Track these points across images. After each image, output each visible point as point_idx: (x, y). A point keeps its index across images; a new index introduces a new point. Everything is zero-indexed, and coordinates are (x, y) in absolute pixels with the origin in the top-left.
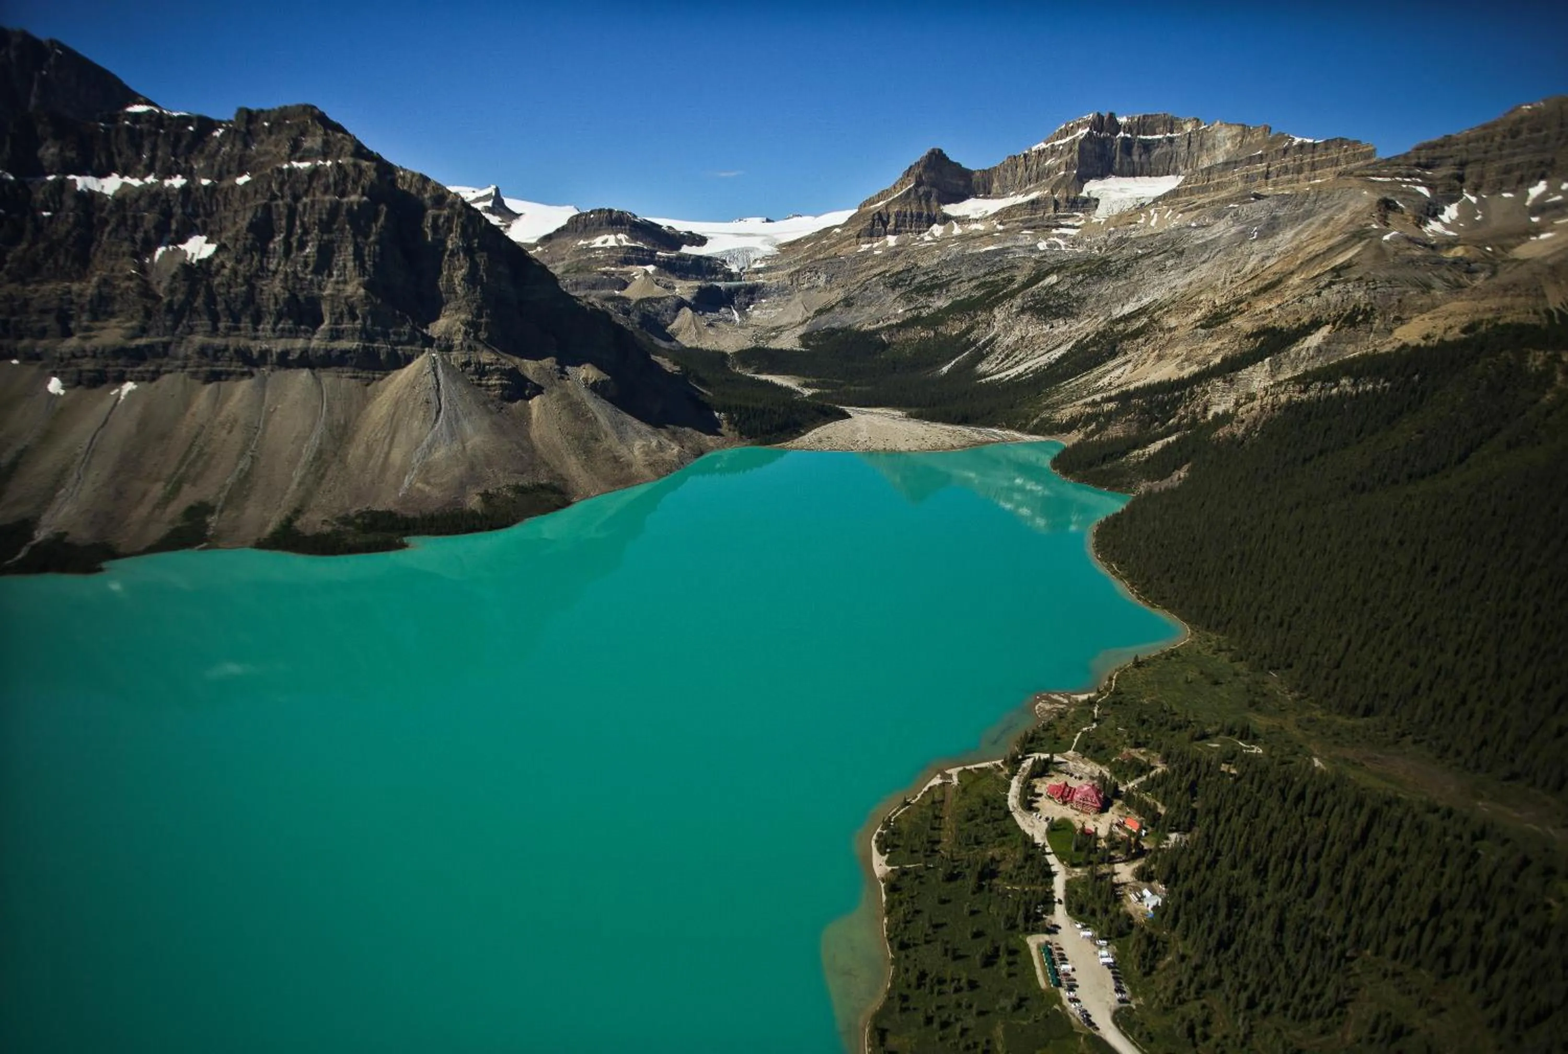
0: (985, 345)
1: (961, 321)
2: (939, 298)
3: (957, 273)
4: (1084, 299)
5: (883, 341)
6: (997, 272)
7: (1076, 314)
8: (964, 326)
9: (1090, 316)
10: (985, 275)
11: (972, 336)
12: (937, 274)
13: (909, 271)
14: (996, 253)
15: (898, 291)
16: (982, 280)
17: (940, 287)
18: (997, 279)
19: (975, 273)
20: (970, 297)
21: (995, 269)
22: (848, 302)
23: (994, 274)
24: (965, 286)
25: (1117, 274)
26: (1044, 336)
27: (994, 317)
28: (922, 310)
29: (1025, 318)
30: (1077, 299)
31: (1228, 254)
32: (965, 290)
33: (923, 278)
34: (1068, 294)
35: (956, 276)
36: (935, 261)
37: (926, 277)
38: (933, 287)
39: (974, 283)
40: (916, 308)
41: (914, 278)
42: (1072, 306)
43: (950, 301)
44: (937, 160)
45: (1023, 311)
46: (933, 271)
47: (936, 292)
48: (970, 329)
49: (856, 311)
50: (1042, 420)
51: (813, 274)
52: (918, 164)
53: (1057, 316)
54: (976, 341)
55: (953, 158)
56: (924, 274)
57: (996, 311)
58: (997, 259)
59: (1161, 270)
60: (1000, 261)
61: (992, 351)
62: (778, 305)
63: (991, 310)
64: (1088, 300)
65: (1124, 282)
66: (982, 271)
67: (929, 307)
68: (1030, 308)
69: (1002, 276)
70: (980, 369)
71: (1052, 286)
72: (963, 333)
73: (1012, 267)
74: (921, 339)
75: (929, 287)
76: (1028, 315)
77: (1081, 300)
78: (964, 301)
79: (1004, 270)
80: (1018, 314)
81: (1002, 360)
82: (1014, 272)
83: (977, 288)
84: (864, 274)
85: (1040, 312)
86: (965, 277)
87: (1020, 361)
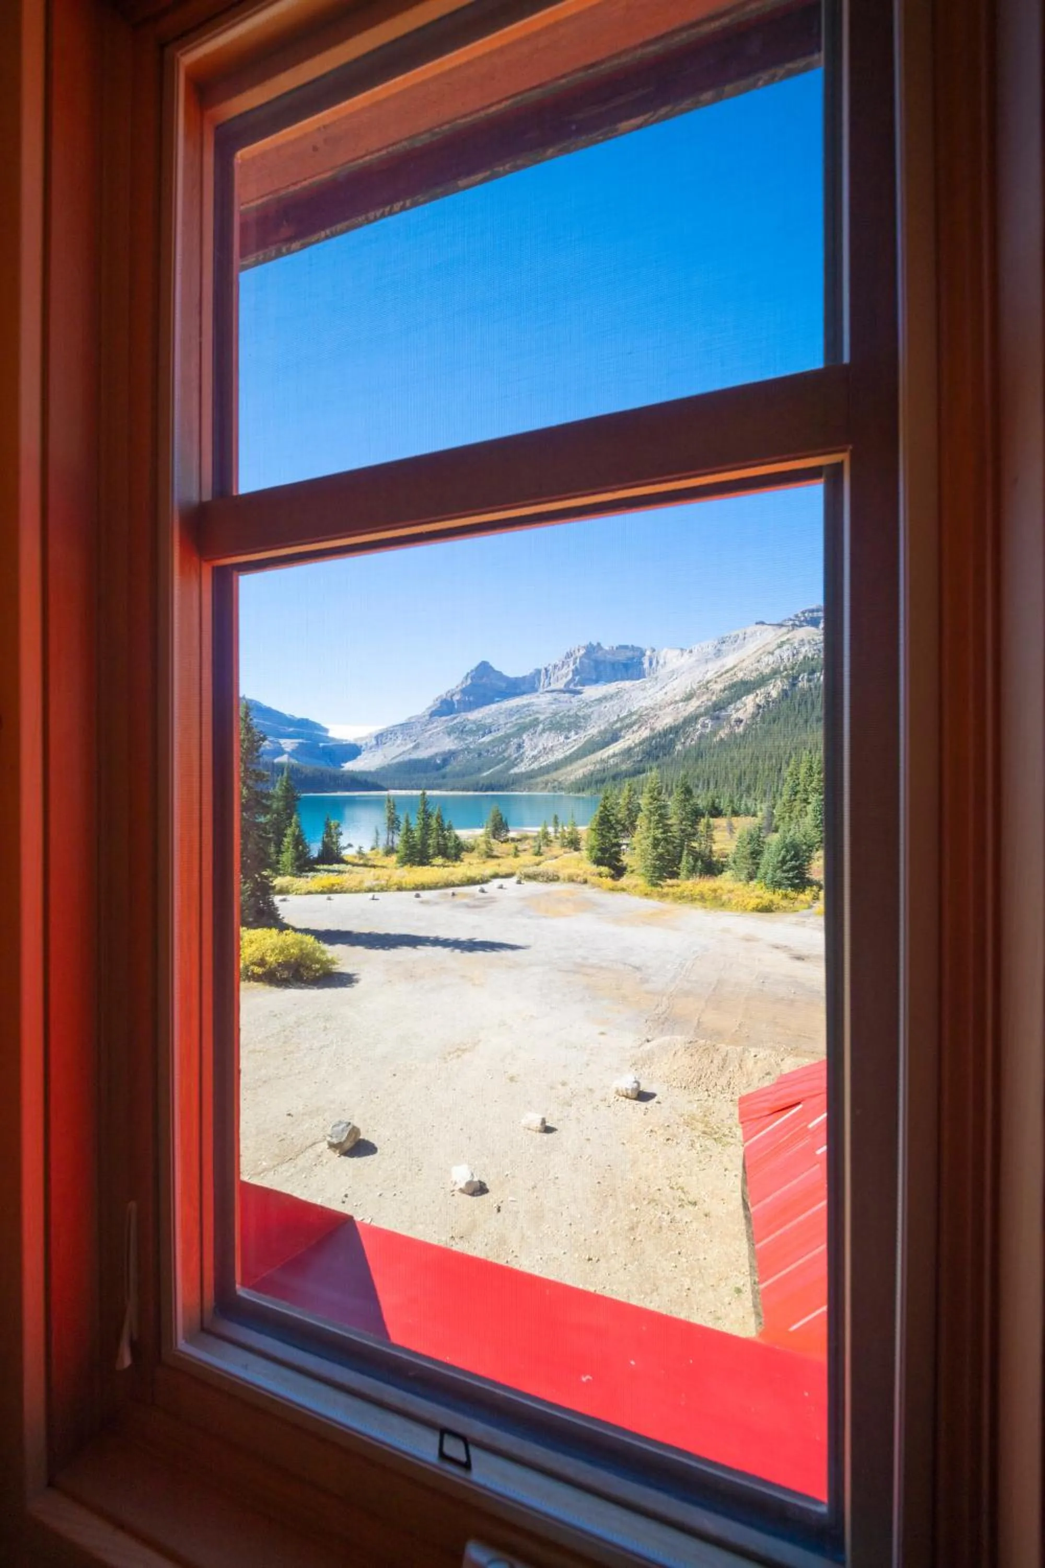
0: (516, 759)
1: (499, 747)
2: (483, 736)
4: (590, 716)
5: (436, 763)
7: (584, 727)
9: (594, 725)
10: (516, 719)
11: (506, 755)
12: (482, 722)
14: (525, 706)
15: (454, 736)
16: (515, 723)
20: (507, 733)
21: (524, 715)
22: (416, 747)
26: (561, 744)
28: (470, 744)
29: (545, 735)
30: (584, 717)
33: (470, 726)
34: (577, 715)
36: (480, 715)
37: (474, 726)
38: (478, 730)
39: (509, 725)
40: (465, 743)
41: (465, 727)
42: (580, 722)
44: (484, 668)
45: (544, 731)
48: (504, 751)
49: (420, 752)
50: (559, 783)
51: (393, 735)
52: (472, 671)
53: (570, 731)
54: (511, 756)
55: (497, 668)
56: (472, 723)
57: (524, 736)
61: (522, 761)
62: (367, 760)
63: (521, 737)
64: (592, 716)
65: (616, 701)
68: (550, 729)
69: (529, 718)
70: (512, 771)
71: (565, 714)
72: (500, 753)
73: (537, 712)
74: (468, 761)
75: (475, 731)
76: (548, 733)
77: (587, 718)
78: (502, 735)
79: (530, 715)
80: (540, 734)
81: (530, 765)
82: (538, 716)
83: (511, 727)
84: (430, 732)
85: (556, 729)
86: (502, 722)
87: (544, 762)
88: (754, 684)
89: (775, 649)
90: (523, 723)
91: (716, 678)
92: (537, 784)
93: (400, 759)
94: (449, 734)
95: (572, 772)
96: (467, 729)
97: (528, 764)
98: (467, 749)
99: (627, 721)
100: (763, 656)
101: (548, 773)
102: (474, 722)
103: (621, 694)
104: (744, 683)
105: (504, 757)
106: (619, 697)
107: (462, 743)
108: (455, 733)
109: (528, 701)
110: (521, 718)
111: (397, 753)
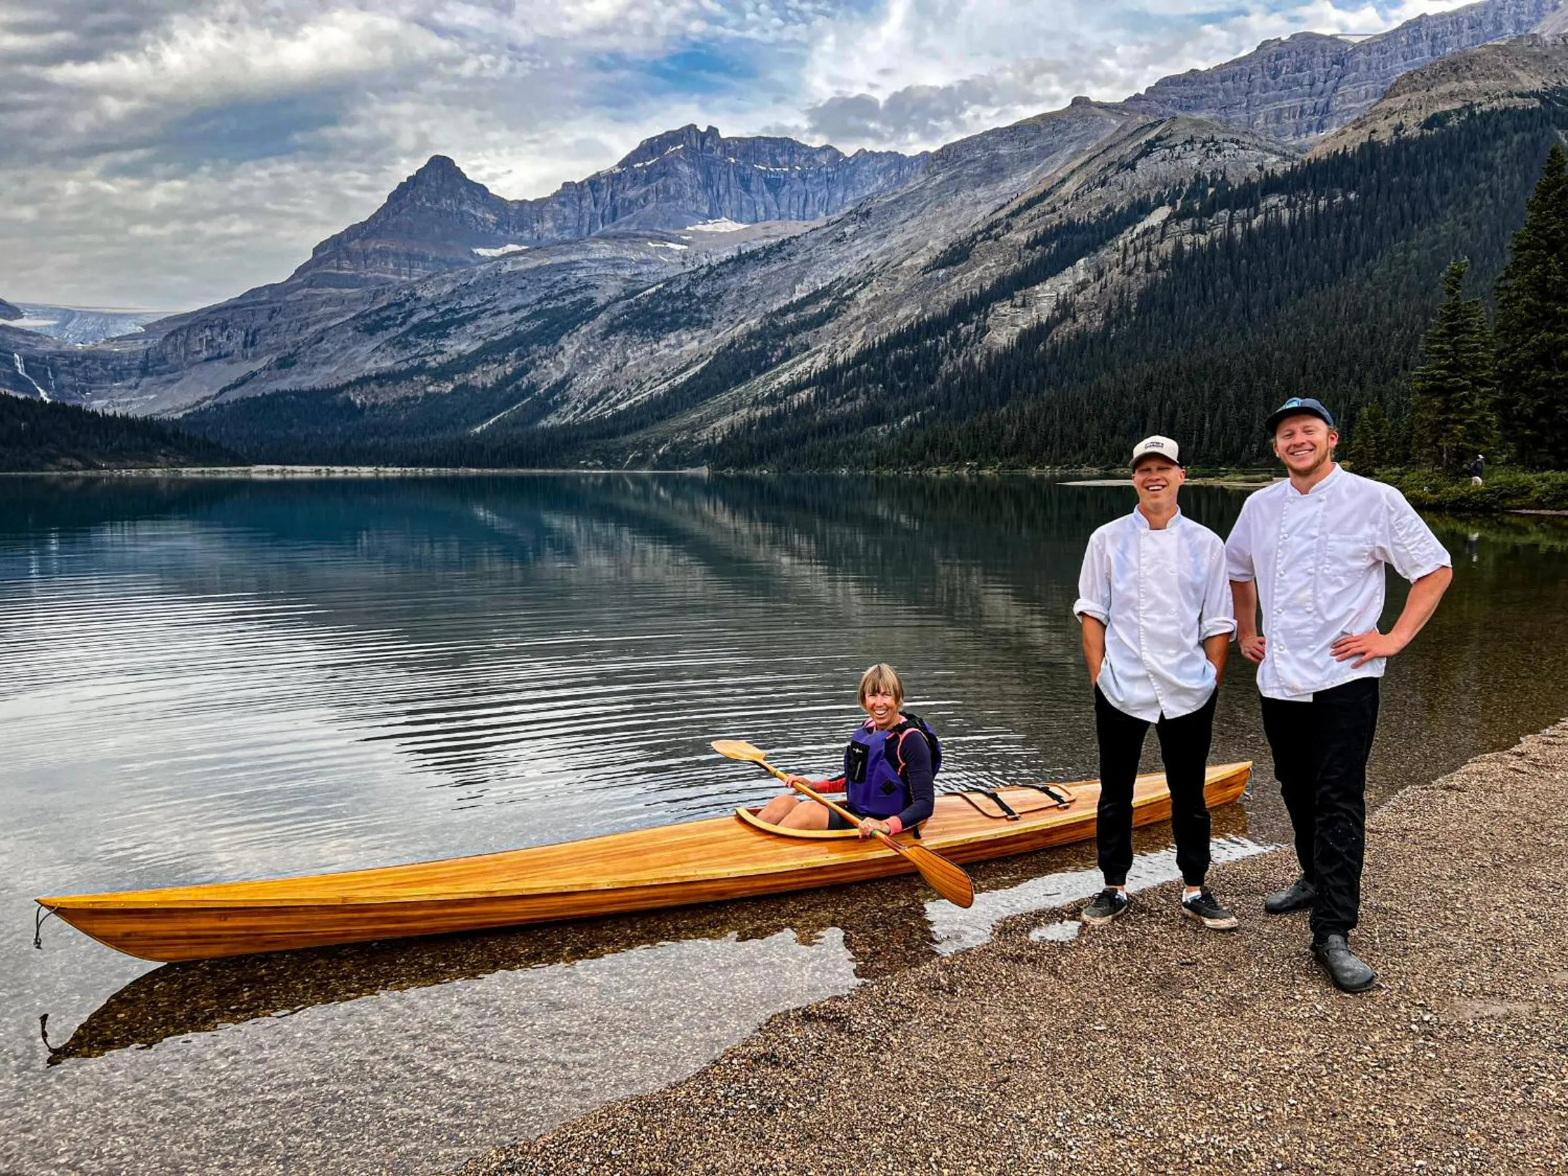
0: (550, 392)
1: (502, 362)
2: (460, 339)
3: (489, 301)
4: (719, 296)
5: (353, 404)
6: (561, 295)
7: (707, 321)
8: (509, 370)
9: (731, 322)
10: (540, 301)
11: (524, 382)
12: (453, 305)
13: (401, 305)
15: (382, 336)
16: (538, 307)
17: (461, 323)
18: (561, 304)
19: (518, 300)
20: (515, 333)
21: (556, 291)
23: (556, 298)
24: (506, 319)
25: (766, 256)
26: (655, 360)
27: (562, 348)
28: (428, 359)
29: (617, 339)
30: (705, 298)
31: (942, 204)
32: (505, 324)
33: (426, 314)
34: (688, 293)
35: (488, 306)
36: (448, 288)
37: (433, 312)
38: (447, 324)
39: (521, 314)
40: (416, 356)
41: (411, 313)
42: (698, 310)
43: (480, 343)
44: (442, 171)
45: (612, 329)
46: (445, 303)
47: (452, 330)
48: (520, 372)
49: (299, 374)
50: (674, 447)
53: (674, 326)
54: (533, 387)
56: (428, 308)
57: (565, 341)
58: (559, 277)
59: (839, 240)
60: (565, 279)
61: (565, 400)
62: (147, 391)
63: (556, 342)
64: (726, 298)
66: (534, 297)
67: (442, 353)
68: (625, 325)
69: (569, 299)
70: (543, 423)
71: (659, 291)
72: (507, 380)
73: (586, 287)
74: (428, 395)
75: (438, 326)
76: (622, 335)
77: (713, 300)
78: (506, 338)
79: (573, 292)
80: (605, 336)
81: (586, 409)
82: (591, 293)
83: (526, 319)
84: (318, 327)
85: (643, 326)
86: (504, 306)
87: (619, 401)
88: (1100, 230)
89: (1138, 158)
90: (556, 309)
91: (1007, 217)
92: (623, 450)
93: (247, 391)
94: (371, 330)
95: (703, 423)
96: (415, 319)
97: (581, 406)
98: (420, 370)
99: (812, 310)
100: (1109, 173)
101: (641, 426)
102: (433, 306)
103: (789, 249)
104: (1071, 227)
105: (518, 388)
106: (784, 254)
107: (407, 354)
108: (386, 329)
109: (564, 259)
110: (548, 298)
111: (233, 379)
